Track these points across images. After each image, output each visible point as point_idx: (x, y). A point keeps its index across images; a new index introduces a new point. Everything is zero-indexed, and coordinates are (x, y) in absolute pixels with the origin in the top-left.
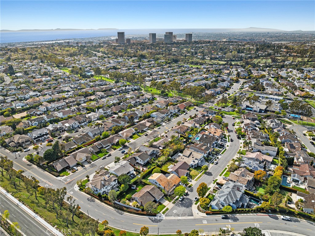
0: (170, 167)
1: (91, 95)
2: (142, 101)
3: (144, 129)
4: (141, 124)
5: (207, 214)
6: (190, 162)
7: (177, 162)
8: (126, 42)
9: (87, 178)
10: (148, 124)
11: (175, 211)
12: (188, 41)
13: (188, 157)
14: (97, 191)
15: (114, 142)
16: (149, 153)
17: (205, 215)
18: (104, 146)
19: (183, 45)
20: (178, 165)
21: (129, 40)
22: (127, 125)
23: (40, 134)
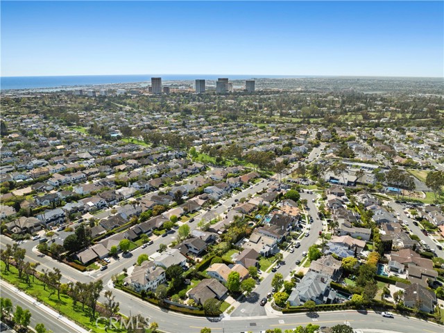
0: (233, 256)
1: (119, 164)
2: (191, 171)
3: (197, 209)
4: (191, 202)
5: (284, 312)
6: (260, 248)
7: (242, 250)
8: (162, 91)
9: (123, 272)
10: (201, 202)
11: (243, 310)
12: (249, 91)
13: (257, 243)
14: (139, 287)
15: (156, 226)
16: (205, 239)
17: (281, 313)
18: (144, 231)
19: (243, 95)
20: (244, 254)
21: (167, 89)
22: (173, 203)
23: (55, 216)
